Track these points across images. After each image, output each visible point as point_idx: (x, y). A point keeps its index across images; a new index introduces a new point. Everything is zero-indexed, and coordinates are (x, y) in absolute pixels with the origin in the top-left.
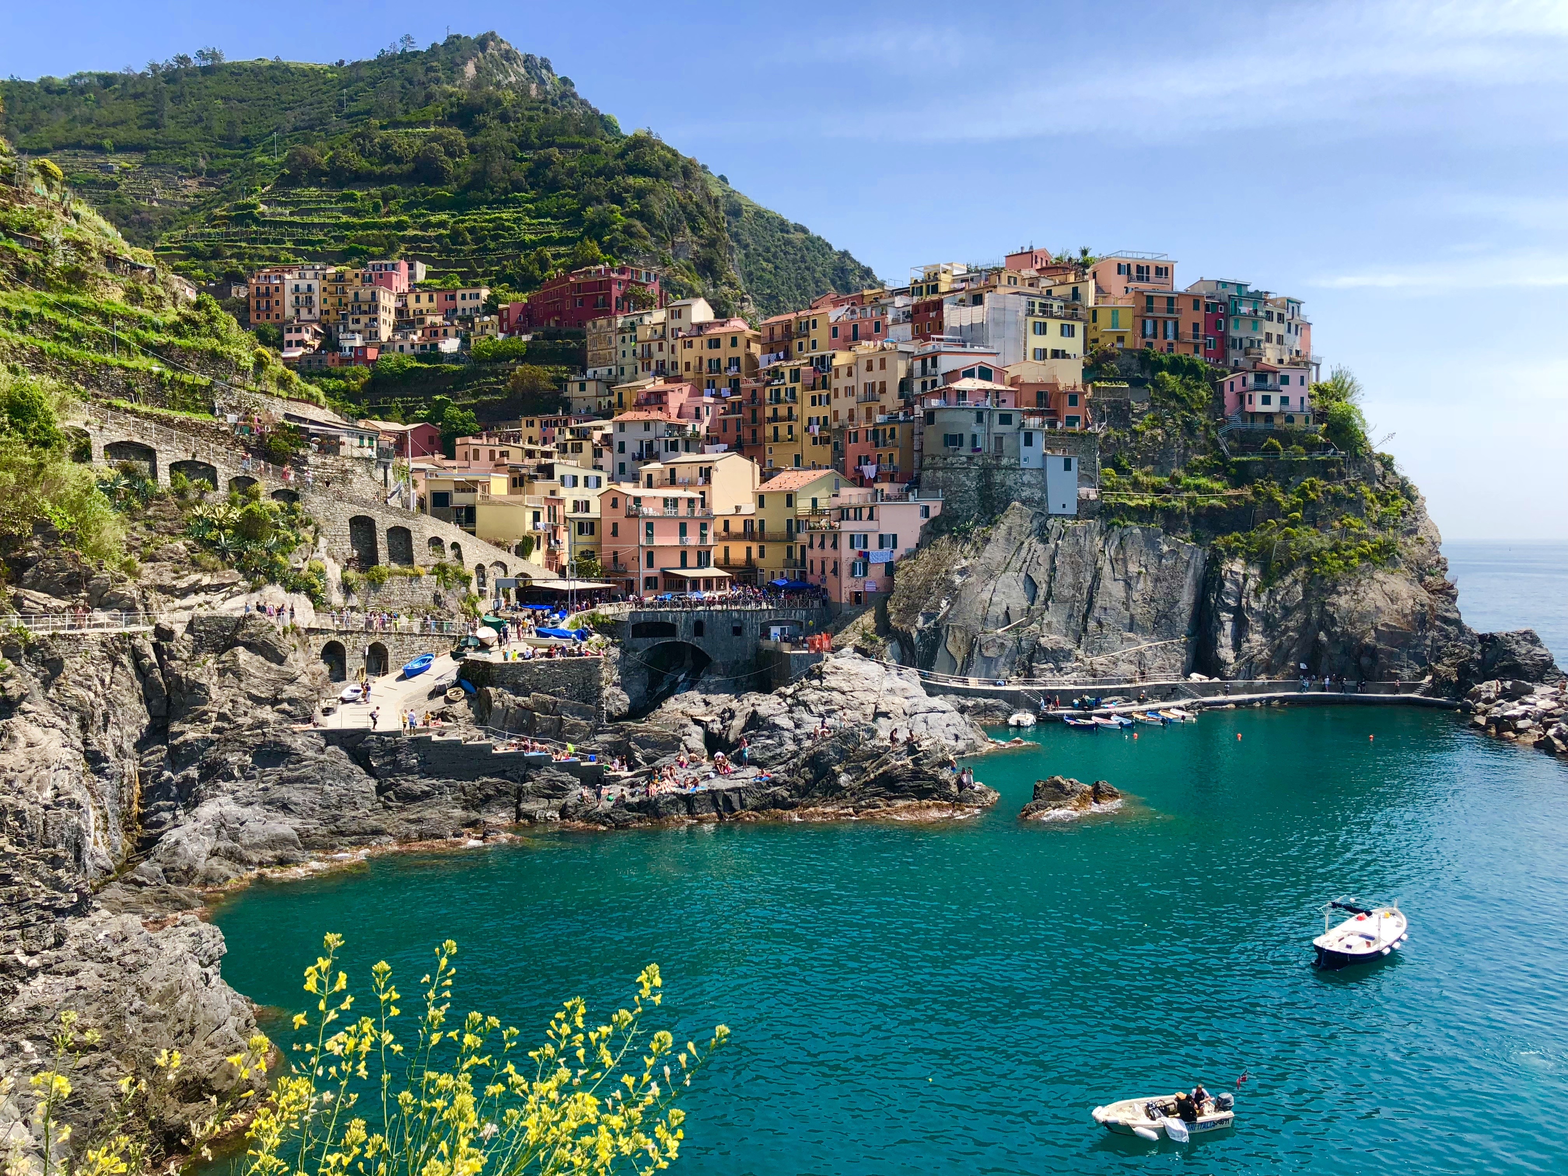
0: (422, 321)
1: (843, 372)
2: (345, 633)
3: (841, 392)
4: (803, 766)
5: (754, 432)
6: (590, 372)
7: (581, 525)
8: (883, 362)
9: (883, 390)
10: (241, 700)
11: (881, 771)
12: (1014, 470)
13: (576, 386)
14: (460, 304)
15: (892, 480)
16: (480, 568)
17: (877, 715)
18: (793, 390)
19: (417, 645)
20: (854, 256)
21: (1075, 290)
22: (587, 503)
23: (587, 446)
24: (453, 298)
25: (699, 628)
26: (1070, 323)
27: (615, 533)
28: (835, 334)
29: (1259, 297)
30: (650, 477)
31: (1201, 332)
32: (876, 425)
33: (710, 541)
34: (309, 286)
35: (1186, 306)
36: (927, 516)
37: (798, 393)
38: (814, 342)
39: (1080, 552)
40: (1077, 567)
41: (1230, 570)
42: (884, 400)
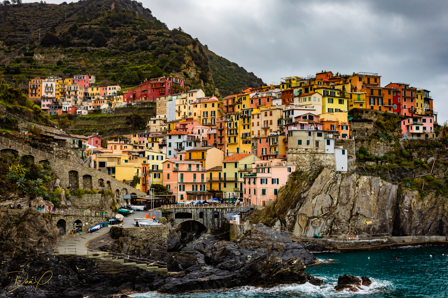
0: (94, 98)
1: (256, 116)
2: (66, 216)
3: (255, 124)
4: (247, 270)
5: (221, 140)
6: (157, 117)
7: (155, 175)
8: (271, 112)
9: (271, 124)
10: (26, 242)
11: (278, 272)
12: (323, 154)
13: (152, 122)
14: (108, 91)
15: (276, 157)
16: (118, 190)
17: (273, 249)
18: (236, 123)
19: (93, 221)
20: (255, 74)
21: (343, 87)
22: (158, 166)
23: (156, 145)
24: (106, 89)
25: (201, 215)
26: (342, 99)
27: (168, 178)
28: (252, 103)
29: (413, 90)
30: (181, 156)
31: (392, 102)
32: (269, 137)
33: (205, 181)
34: (52, 85)
35: (386, 93)
36: (290, 171)
37: (238, 125)
38: (244, 105)
39: (349, 186)
40: (348, 191)
41: (406, 193)
42: (271, 127)
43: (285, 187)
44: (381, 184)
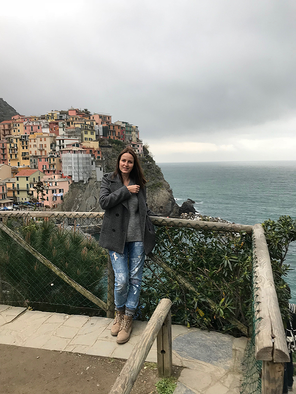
1: (33, 141)
3: (32, 146)
5: (4, 156)
8: (45, 139)
15: (54, 172)
21: (92, 122)
26: (93, 131)
28: (26, 129)
29: (131, 126)
31: (120, 134)
32: (48, 158)
33: (5, 191)
35: (117, 128)
36: (69, 184)
37: (18, 146)
38: (19, 130)
42: (46, 149)
43: (68, 194)
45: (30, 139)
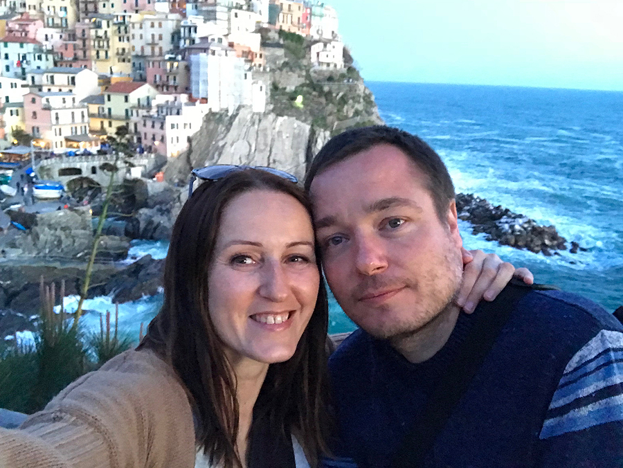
1: (137, 26)
3: (136, 37)
5: (85, 53)
7: (11, 111)
8: (160, 23)
9: (160, 39)
15: (176, 89)
18: (106, 32)
25: (94, 170)
27: (35, 117)
30: (33, 78)
31: (301, 22)
32: (165, 60)
33: (86, 120)
39: (266, 129)
40: (265, 136)
41: (319, 134)
42: (161, 44)
43: (199, 134)
44: (295, 125)
45: (133, 24)
